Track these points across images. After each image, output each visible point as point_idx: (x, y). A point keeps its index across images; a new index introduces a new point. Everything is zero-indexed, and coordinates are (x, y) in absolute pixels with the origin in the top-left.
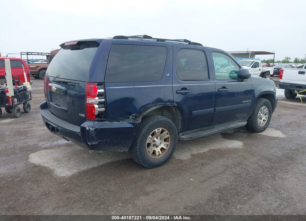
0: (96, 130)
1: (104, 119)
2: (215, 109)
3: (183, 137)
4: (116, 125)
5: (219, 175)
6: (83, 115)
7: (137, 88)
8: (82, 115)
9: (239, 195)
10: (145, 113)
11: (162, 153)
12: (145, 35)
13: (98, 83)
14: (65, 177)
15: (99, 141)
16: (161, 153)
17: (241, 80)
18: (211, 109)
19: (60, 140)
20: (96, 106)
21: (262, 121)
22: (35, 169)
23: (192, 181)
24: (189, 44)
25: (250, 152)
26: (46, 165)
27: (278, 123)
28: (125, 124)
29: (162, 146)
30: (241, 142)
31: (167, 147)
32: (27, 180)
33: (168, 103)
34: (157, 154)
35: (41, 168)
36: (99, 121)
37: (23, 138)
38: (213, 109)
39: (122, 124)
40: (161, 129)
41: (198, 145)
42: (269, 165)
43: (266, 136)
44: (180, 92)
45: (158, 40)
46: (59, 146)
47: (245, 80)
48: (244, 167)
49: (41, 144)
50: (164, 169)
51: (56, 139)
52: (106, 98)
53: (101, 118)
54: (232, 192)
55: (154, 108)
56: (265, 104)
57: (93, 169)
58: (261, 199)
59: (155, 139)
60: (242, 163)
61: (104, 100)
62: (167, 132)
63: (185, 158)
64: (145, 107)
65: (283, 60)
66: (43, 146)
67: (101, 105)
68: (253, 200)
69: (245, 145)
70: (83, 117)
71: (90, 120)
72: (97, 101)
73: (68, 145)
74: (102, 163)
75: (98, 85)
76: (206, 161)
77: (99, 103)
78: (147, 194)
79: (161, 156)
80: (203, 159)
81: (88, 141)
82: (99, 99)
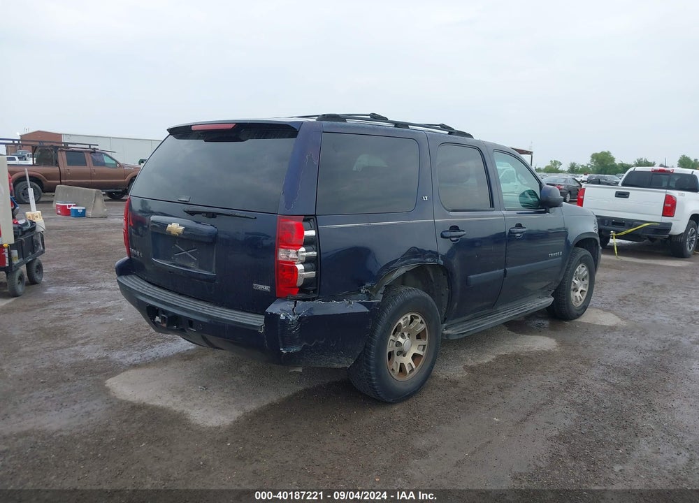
0: (300, 319)
1: (314, 296)
2: (505, 271)
3: (449, 332)
4: (337, 307)
5: (544, 407)
6: (267, 288)
7: (374, 226)
8: (263, 287)
9: (606, 445)
10: (388, 281)
11: (416, 366)
12: (373, 114)
13: (305, 215)
14: (219, 427)
15: (305, 343)
16: (414, 367)
17: (543, 210)
18: (498, 271)
19: (157, 346)
20: (300, 267)
21: (578, 294)
22: (139, 414)
23: (498, 423)
24: (450, 133)
25: (579, 359)
26: (158, 403)
27: (601, 297)
28: (352, 306)
29: (414, 350)
30: (551, 337)
31: (423, 350)
32: (135, 438)
33: (428, 260)
34: (408, 372)
35: (151, 410)
36: (304, 300)
37: (63, 343)
38: (502, 271)
39: (347, 305)
40: (409, 316)
41: (470, 348)
42: (629, 384)
43: (594, 325)
44: (448, 234)
45: (397, 124)
46: (165, 360)
47: (551, 210)
48: (584, 389)
49: (116, 356)
50: (427, 400)
51: (145, 344)
52: (318, 250)
53: (307, 292)
54: (588, 440)
55: (402, 271)
56: (583, 260)
57: (272, 406)
58: (650, 450)
59: (400, 339)
60: (576, 380)
61: (315, 253)
62: (420, 318)
63: (458, 375)
64: (390, 267)
65: (547, 167)
66: (125, 361)
67: (309, 266)
68: (637, 454)
69: (562, 343)
70: (266, 292)
71: (285, 299)
72: (303, 256)
73: (184, 357)
74: (285, 393)
75: (304, 220)
76: (504, 380)
77: (307, 261)
78: (422, 454)
79: (415, 372)
80: (495, 376)
81: (281, 345)
82: (307, 251)
